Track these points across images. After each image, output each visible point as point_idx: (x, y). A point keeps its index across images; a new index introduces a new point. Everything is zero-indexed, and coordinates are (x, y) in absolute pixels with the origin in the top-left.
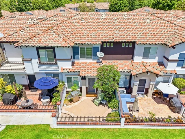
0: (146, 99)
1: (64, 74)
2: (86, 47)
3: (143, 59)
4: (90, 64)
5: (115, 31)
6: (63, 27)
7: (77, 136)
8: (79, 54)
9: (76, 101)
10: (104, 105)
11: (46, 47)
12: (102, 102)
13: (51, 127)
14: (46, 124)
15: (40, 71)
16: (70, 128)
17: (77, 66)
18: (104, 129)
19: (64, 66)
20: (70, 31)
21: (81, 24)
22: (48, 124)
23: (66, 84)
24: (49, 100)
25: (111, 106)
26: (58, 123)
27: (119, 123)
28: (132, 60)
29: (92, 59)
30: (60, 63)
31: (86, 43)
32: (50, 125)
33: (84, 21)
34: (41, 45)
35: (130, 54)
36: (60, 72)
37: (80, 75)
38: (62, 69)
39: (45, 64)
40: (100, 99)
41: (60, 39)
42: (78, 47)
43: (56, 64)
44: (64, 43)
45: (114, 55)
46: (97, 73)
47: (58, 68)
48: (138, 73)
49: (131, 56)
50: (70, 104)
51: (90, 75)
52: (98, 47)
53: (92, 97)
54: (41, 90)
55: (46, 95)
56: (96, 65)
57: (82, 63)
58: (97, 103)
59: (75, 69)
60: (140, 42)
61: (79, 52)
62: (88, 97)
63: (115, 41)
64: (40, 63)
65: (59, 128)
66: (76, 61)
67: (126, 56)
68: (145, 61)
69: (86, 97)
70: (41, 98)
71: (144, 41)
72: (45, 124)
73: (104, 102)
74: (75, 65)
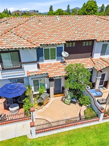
0: (107, 91)
1: (30, 78)
2: (50, 48)
3: (101, 55)
4: (55, 64)
5: (74, 31)
6: (22, 30)
7: (62, 142)
8: (43, 56)
9: (46, 104)
10: (75, 103)
11: (10, 50)
12: (72, 100)
13: (29, 138)
14: (22, 135)
15: (3, 77)
16: (51, 135)
17: (43, 68)
18: (85, 128)
19: (30, 69)
20: (30, 33)
21: (39, 26)
22: (25, 136)
23: (33, 88)
24: (18, 107)
25: (84, 103)
26: (37, 132)
27: (98, 119)
28: (91, 58)
29: (56, 60)
30: (25, 67)
31: (51, 44)
32: (28, 136)
33: (41, 24)
34: (4, 48)
35: (89, 52)
36: (26, 75)
37: (48, 76)
38: (28, 73)
39: (10, 69)
40: (69, 97)
41: (24, 41)
42: (43, 48)
43: (21, 68)
44: (29, 44)
45: (75, 54)
46: (65, 72)
47: (24, 72)
48: (102, 68)
49: (90, 53)
50: (41, 107)
51: (59, 75)
52: (62, 47)
53: (59, 97)
54: (5, 98)
55: (13, 102)
56: (62, 65)
57: (47, 64)
58: (69, 102)
59: (42, 71)
60: (100, 40)
61: (43, 54)
62: (56, 98)
63: (78, 40)
64: (3, 68)
65: (39, 137)
66: (40, 63)
67: (86, 54)
68: (103, 57)
69: (55, 98)
70: (9, 107)
71: (103, 39)
72: (20, 136)
73: (74, 100)
74: (40, 67)
